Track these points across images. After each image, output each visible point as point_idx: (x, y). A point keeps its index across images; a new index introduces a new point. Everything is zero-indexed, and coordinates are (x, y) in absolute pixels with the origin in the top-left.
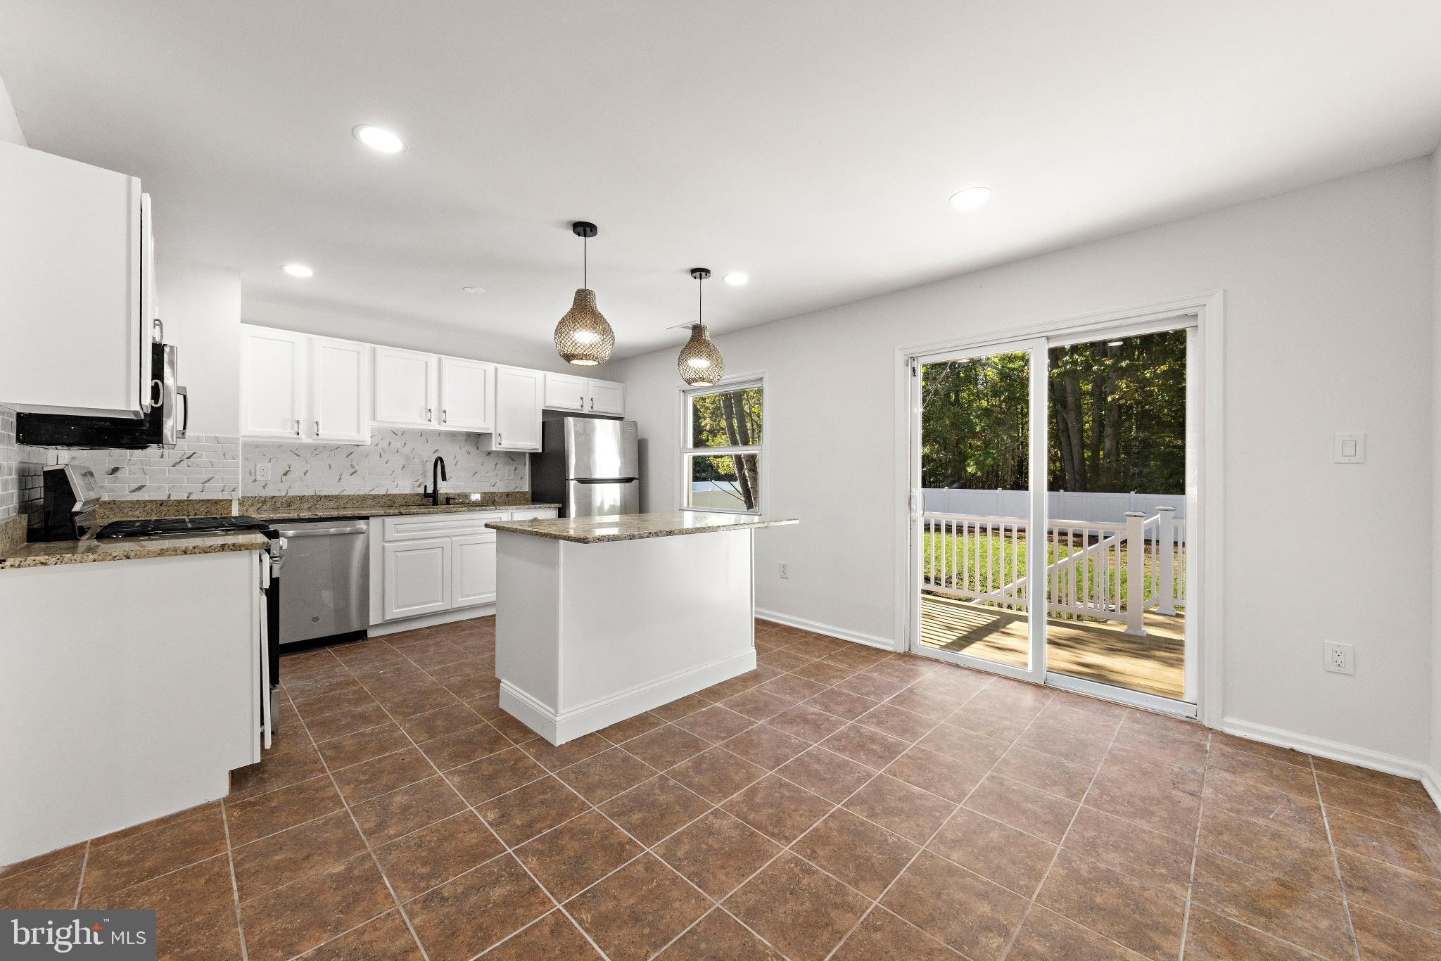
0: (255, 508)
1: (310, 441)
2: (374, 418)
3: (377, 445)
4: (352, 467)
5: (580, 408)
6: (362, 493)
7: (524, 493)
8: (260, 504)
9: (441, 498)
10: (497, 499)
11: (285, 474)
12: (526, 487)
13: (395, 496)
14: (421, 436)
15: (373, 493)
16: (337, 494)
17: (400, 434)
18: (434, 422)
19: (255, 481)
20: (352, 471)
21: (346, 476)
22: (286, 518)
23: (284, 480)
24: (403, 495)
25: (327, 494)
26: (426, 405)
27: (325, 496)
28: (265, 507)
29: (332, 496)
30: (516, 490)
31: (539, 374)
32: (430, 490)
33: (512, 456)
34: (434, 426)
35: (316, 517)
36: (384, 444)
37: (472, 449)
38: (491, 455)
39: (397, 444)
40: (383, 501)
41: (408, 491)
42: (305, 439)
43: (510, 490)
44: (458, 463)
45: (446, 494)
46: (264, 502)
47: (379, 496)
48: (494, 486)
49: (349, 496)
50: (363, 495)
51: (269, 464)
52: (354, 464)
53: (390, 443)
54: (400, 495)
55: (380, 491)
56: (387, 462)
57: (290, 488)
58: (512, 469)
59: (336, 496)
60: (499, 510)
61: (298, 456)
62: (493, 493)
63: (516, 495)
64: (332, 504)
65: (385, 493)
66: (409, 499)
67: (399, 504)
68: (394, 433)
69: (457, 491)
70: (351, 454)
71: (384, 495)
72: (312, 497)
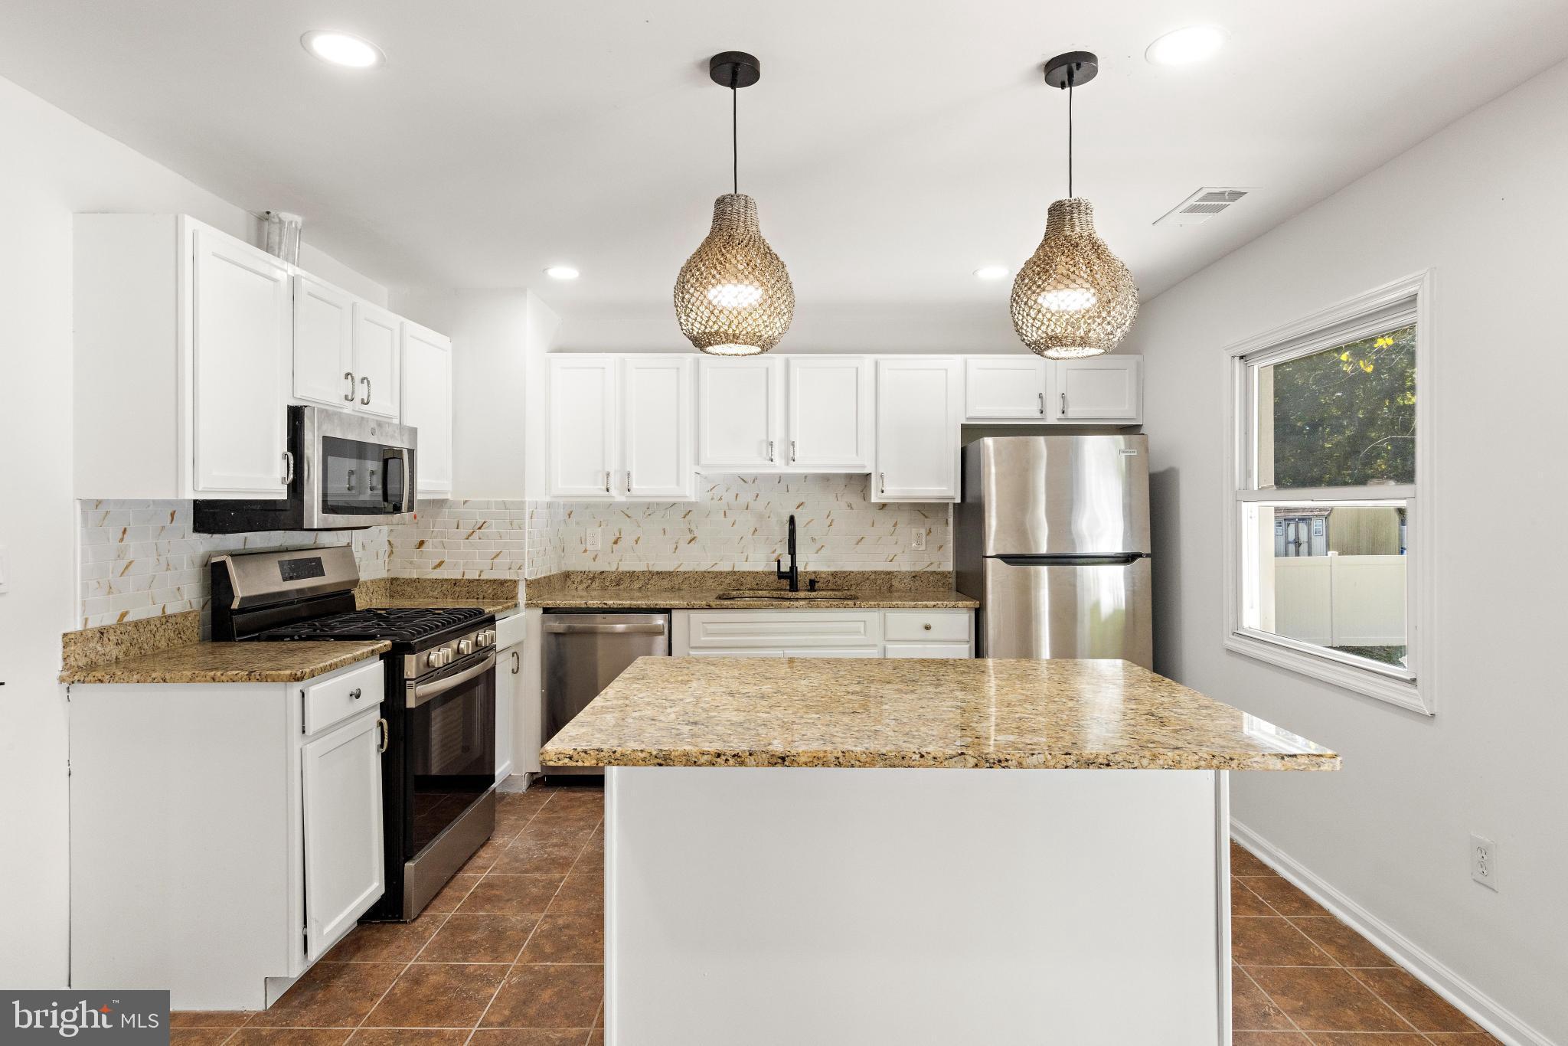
0: (585, 585)
1: (623, 499)
2: (698, 462)
3: (721, 499)
4: (690, 531)
5: (1039, 415)
6: (702, 569)
7: (944, 575)
8: (590, 581)
9: (802, 582)
10: (895, 583)
11: (616, 542)
12: (949, 566)
13: (743, 574)
14: (779, 482)
15: (716, 569)
16: (672, 570)
17: (750, 479)
18: (779, 461)
19: (585, 551)
20: (690, 537)
21: (683, 545)
22: (573, 606)
23: (614, 550)
24: (753, 573)
25: (663, 570)
26: (768, 437)
27: (658, 573)
28: (594, 586)
29: (666, 573)
30: (928, 569)
31: (954, 362)
32: (786, 567)
33: (924, 510)
34: (780, 467)
35: (606, 607)
36: (729, 497)
37: (856, 500)
38: (886, 508)
39: (747, 497)
40: (727, 581)
41: (760, 568)
42: (617, 496)
43: (918, 568)
44: (834, 523)
45: (815, 572)
46: (593, 579)
47: (721, 573)
48: (891, 561)
49: (685, 573)
50: (702, 572)
51: (600, 529)
52: (693, 528)
53: (737, 495)
54: (749, 572)
55: (725, 567)
56: (734, 524)
57: (621, 560)
58: (923, 531)
59: (670, 572)
60: (860, 607)
61: (629, 517)
62: (889, 573)
63: (928, 578)
64: (665, 583)
65: (730, 569)
66: (761, 579)
67: (749, 586)
68: (743, 480)
69: (833, 569)
70: (686, 515)
71: (728, 573)
72: (643, 573)
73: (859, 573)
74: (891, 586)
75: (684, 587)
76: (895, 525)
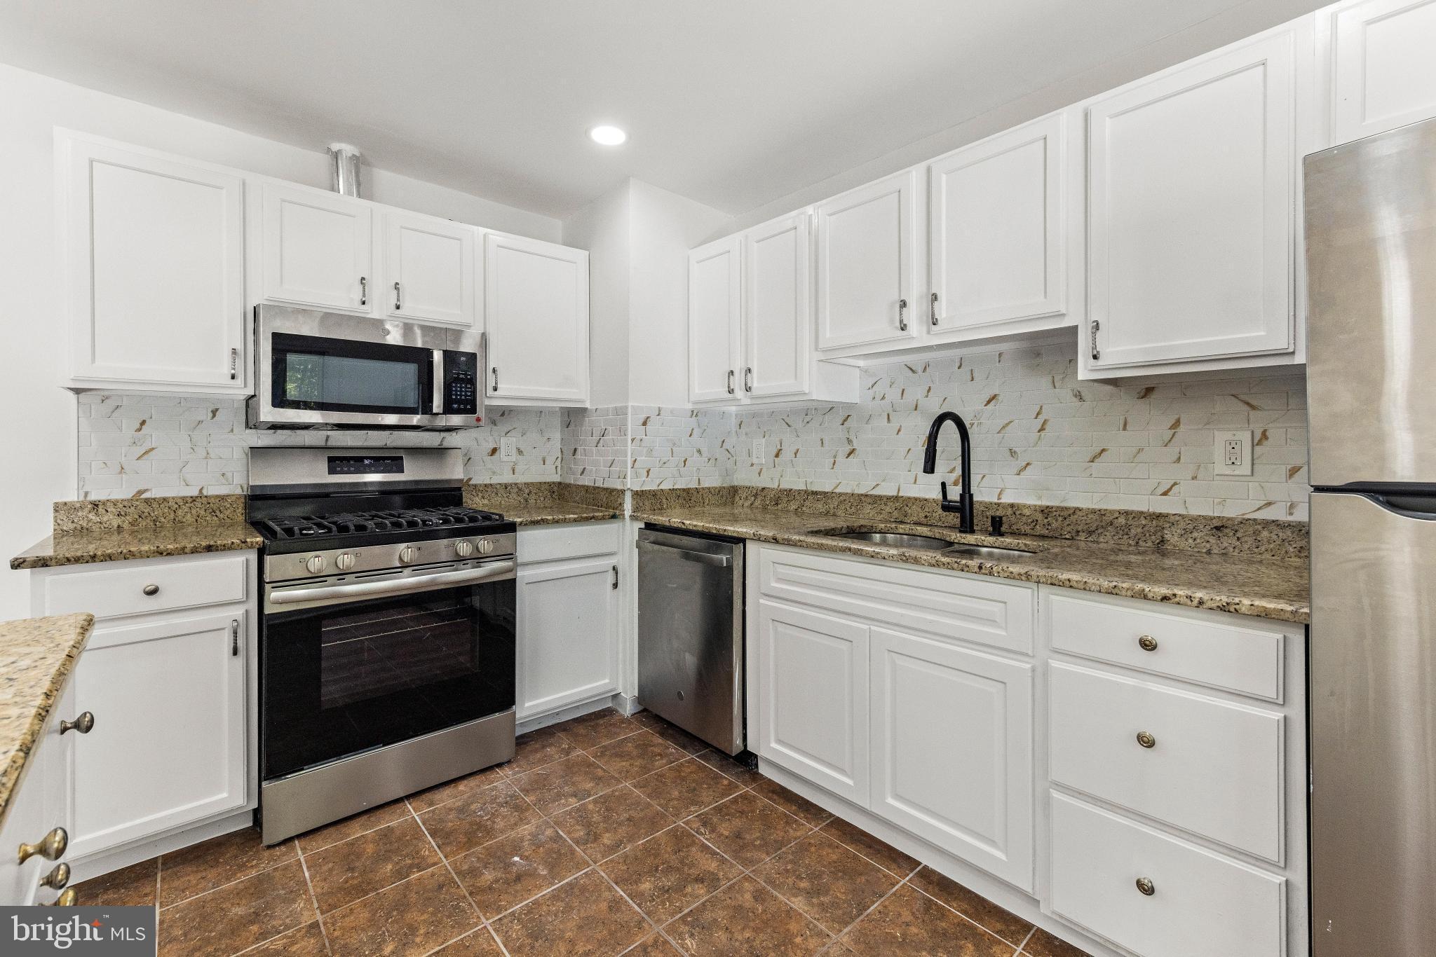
2: (817, 345)
3: (883, 398)
4: (849, 441)
6: (862, 490)
9: (981, 519)
10: (1172, 537)
11: (777, 456)
15: (876, 492)
16: (829, 490)
17: (920, 370)
18: (917, 329)
19: (752, 465)
20: (848, 448)
21: (841, 459)
23: (776, 464)
26: (900, 296)
30: (1260, 515)
32: (955, 493)
34: (917, 338)
38: (1154, 395)
40: (888, 509)
44: (1047, 427)
45: (1012, 506)
46: (756, 496)
47: (880, 497)
48: (1165, 494)
49: (841, 494)
50: (859, 495)
51: (764, 440)
52: (852, 437)
53: (903, 390)
54: (916, 499)
55: (887, 490)
56: (899, 431)
57: (782, 476)
58: (1245, 437)
59: (825, 493)
60: (991, 574)
61: (789, 426)
62: (1159, 516)
63: (1257, 533)
64: (820, 506)
65: (895, 494)
66: (931, 510)
67: (915, 519)
68: (911, 369)
69: (1045, 502)
70: (845, 421)
71: (889, 498)
72: (799, 492)
73: (1094, 512)
74: (1163, 541)
75: (840, 513)
76: (1177, 424)
